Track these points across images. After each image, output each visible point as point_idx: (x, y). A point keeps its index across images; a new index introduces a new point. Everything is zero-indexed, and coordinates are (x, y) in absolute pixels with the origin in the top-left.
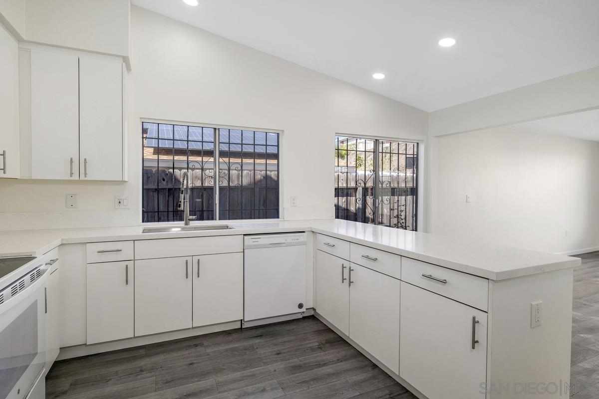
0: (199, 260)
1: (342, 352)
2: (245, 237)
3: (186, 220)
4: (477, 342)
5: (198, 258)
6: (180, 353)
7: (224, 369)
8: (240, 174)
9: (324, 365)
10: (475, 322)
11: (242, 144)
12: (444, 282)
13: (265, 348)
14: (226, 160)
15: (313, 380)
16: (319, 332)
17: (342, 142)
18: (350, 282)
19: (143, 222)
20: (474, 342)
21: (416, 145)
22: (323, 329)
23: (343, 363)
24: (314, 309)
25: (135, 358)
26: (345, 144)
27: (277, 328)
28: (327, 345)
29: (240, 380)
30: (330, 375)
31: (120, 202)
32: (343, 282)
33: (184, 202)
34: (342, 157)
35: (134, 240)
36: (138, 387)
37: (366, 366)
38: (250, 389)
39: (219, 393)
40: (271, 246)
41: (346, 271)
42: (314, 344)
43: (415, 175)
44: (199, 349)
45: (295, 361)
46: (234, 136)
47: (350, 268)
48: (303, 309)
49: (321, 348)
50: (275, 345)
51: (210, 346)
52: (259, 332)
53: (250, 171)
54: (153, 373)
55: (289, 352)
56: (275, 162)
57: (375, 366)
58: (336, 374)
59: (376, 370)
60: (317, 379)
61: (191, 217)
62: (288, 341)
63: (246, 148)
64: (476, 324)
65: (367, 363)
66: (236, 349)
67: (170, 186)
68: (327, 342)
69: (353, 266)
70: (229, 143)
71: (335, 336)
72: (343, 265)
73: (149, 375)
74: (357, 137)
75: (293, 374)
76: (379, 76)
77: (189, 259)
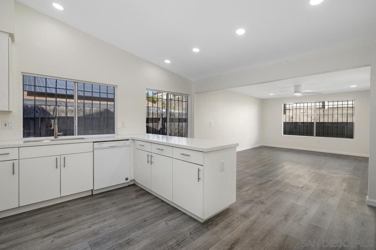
0: (65, 157)
1: (148, 198)
2: (94, 143)
3: (55, 136)
4: (200, 179)
5: (64, 156)
6: (52, 212)
7: (81, 215)
8: (91, 110)
9: (138, 205)
10: (199, 170)
11: (92, 92)
12: (188, 156)
13: (106, 202)
14: (82, 101)
15: (132, 212)
16: (136, 191)
17: (155, 94)
18: (151, 163)
19: (24, 137)
20: (199, 179)
21: (187, 97)
22: (138, 189)
23: (148, 202)
24: (134, 180)
25: (20, 219)
26: (156, 95)
27: (113, 192)
28: (141, 196)
29: (91, 218)
30: (141, 209)
31: (6, 125)
32: (148, 163)
33: (54, 125)
34: (155, 102)
35: (19, 147)
36: (24, 233)
37: (159, 202)
38: (97, 221)
39: (79, 226)
40: (109, 148)
41: (150, 157)
42: (134, 197)
43: (187, 112)
44: (65, 208)
45: (123, 205)
46: (87, 87)
47: (151, 155)
48: (128, 181)
49: (137, 198)
50: (112, 200)
51: (72, 206)
52: (103, 195)
53: (98, 108)
54: (34, 225)
55: (119, 202)
56: (113, 103)
57: (163, 201)
58: (144, 208)
59: (164, 203)
60: (134, 211)
61: (59, 134)
62: (119, 197)
63: (95, 94)
64: (199, 171)
65: (159, 201)
66: (89, 205)
67: (42, 116)
68: (140, 195)
69: (153, 155)
70: (84, 91)
71: (145, 192)
72: (148, 154)
73: (32, 225)
74: (162, 92)
75: (121, 211)
76: (168, 62)
77: (59, 157)
